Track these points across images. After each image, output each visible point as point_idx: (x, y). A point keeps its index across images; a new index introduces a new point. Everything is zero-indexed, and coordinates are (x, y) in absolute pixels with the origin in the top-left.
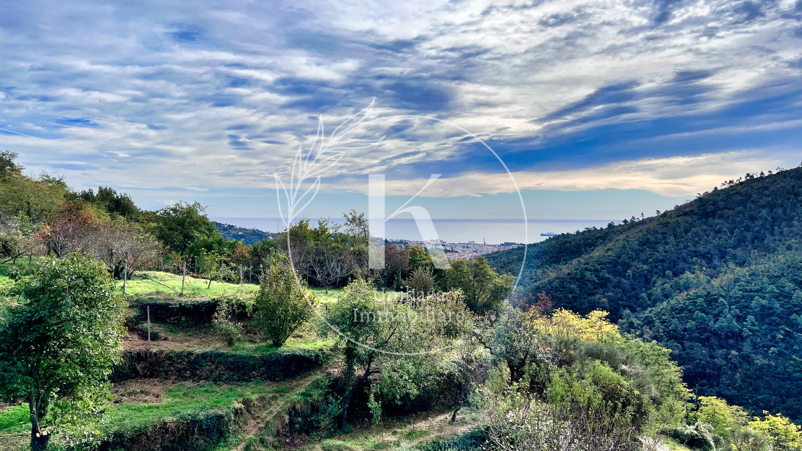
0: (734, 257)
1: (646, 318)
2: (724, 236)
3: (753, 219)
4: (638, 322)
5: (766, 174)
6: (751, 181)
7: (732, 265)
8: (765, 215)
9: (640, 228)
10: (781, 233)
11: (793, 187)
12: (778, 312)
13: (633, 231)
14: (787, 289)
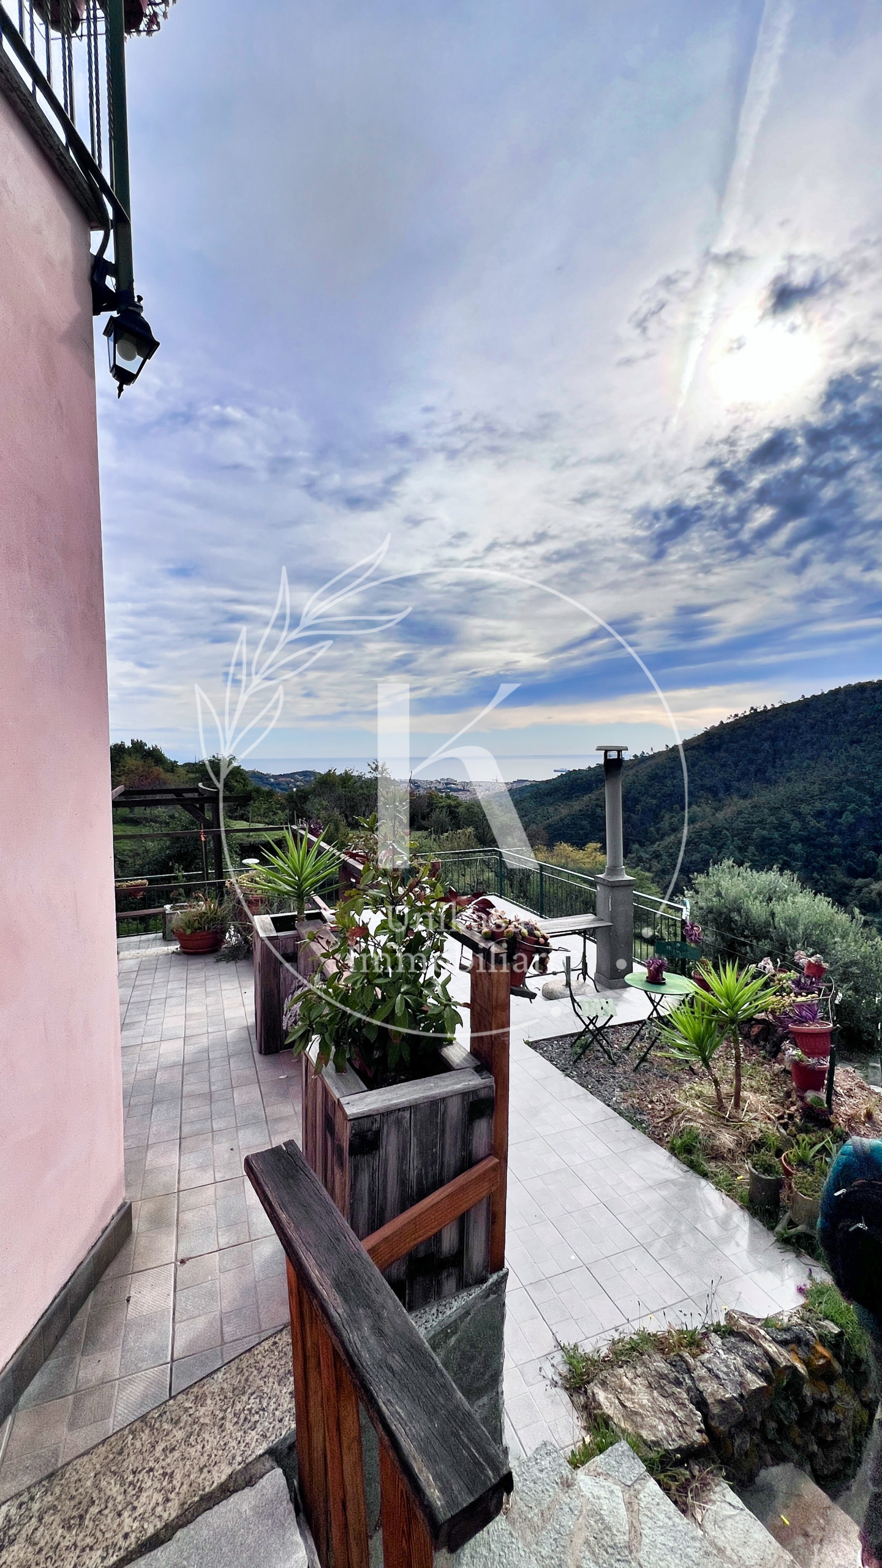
0: (738, 790)
1: (654, 852)
2: (728, 770)
3: (756, 751)
4: (647, 856)
5: (769, 707)
6: (755, 713)
7: (736, 798)
8: (767, 748)
9: (649, 763)
10: (782, 765)
11: (794, 720)
12: (778, 842)
13: (643, 765)
14: (786, 819)
